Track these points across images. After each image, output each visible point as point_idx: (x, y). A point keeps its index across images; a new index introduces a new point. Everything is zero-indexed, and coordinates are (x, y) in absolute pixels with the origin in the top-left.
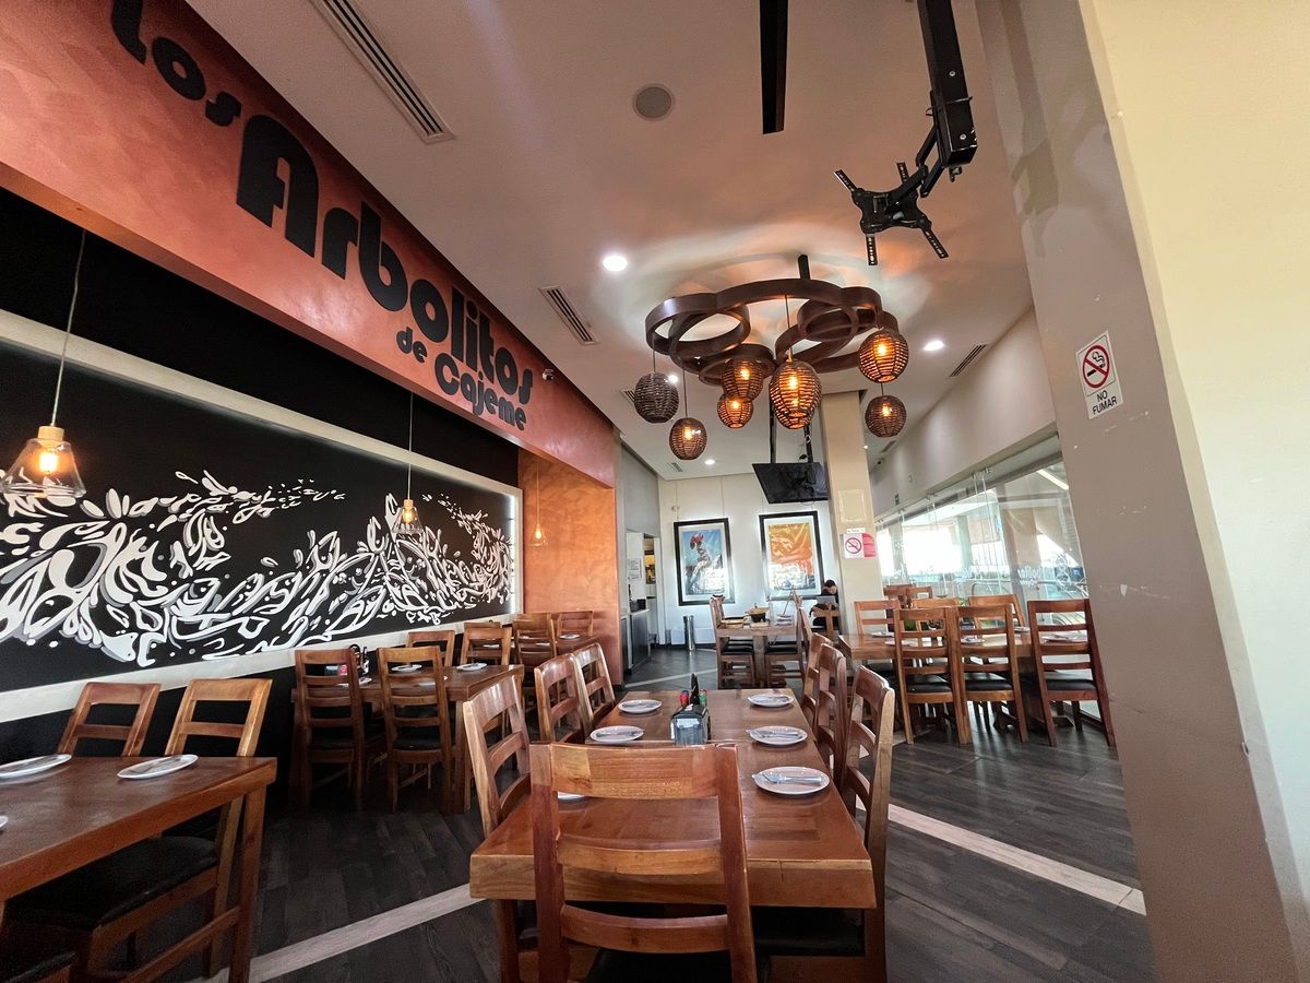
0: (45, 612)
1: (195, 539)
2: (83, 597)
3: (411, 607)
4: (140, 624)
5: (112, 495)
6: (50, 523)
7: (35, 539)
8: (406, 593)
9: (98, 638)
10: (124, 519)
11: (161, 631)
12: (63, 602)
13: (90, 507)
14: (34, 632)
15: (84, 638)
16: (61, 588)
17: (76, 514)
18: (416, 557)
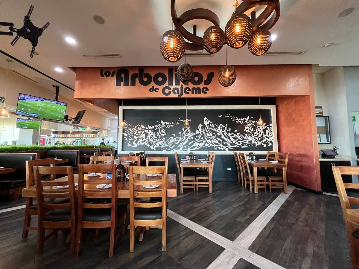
0: (143, 142)
1: (161, 132)
2: (147, 140)
3: (215, 145)
4: (154, 144)
5: (149, 126)
6: (142, 131)
7: (141, 132)
8: (213, 142)
9: (149, 146)
10: (151, 129)
11: (157, 146)
12: (145, 141)
13: (146, 128)
14: (142, 144)
15: (147, 146)
16: (144, 139)
17: (145, 129)
18: (216, 133)
